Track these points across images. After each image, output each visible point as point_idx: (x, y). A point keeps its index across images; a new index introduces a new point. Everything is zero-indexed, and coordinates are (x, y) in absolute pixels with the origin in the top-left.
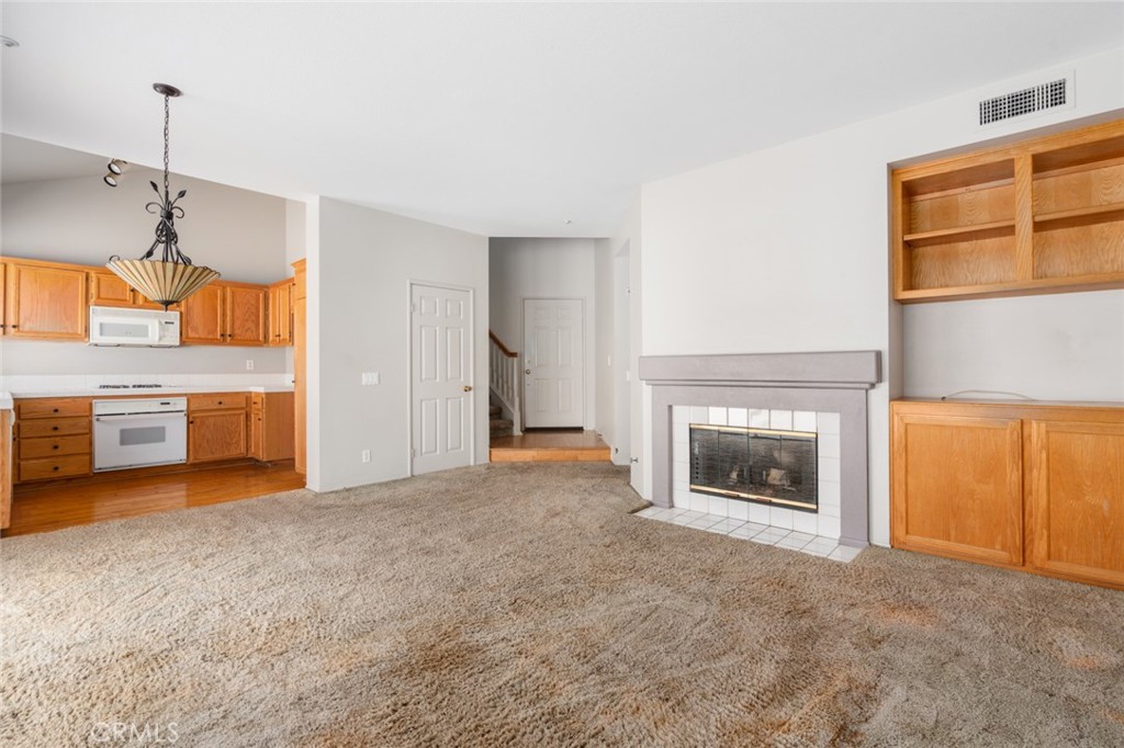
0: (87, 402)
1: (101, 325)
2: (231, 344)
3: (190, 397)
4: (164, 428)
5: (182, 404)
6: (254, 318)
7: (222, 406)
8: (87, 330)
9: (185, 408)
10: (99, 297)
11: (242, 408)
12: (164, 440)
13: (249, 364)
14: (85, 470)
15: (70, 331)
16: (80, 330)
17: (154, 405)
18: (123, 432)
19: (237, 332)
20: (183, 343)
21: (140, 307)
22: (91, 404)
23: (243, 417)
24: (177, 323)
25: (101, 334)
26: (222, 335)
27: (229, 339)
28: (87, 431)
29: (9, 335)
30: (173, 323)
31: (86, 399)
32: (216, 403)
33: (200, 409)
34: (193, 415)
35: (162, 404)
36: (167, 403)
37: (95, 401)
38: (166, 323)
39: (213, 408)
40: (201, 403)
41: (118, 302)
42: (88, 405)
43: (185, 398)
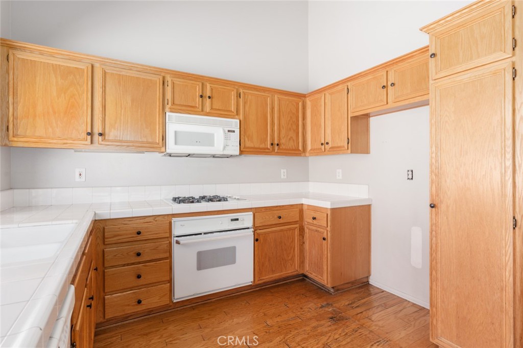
0: (167, 220)
1: (176, 132)
2: (278, 154)
3: (256, 211)
4: (234, 248)
5: (247, 220)
6: (294, 127)
7: (281, 221)
8: (164, 138)
9: (251, 224)
10: (173, 103)
11: (295, 223)
12: (234, 262)
13: (283, 172)
14: (165, 301)
15: (150, 140)
16: (158, 139)
17: (224, 222)
18: (200, 254)
19: (283, 141)
20: (241, 152)
21: (208, 114)
22: (170, 223)
23: (297, 232)
24: (237, 131)
25: (176, 143)
26: (272, 144)
27: (276, 148)
28: (167, 255)
29: (96, 145)
30: (234, 131)
31: (166, 217)
32: (276, 217)
33: (264, 224)
34: (259, 231)
35: (232, 220)
36: (237, 220)
37: (174, 219)
38: (229, 131)
39: (274, 223)
40: (264, 218)
41: (189, 109)
42: (168, 224)
43: (251, 213)
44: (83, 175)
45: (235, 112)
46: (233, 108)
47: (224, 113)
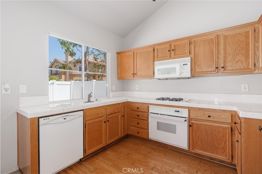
0: (147, 105)
1: (158, 69)
3: (190, 109)
5: (185, 113)
7: (211, 119)
8: (154, 73)
9: (187, 116)
11: (227, 123)
12: (175, 133)
13: (244, 87)
14: (146, 137)
15: (149, 74)
17: (171, 111)
18: (158, 123)
19: (229, 64)
20: (192, 76)
21: (174, 58)
22: (148, 107)
24: (189, 64)
25: (158, 74)
26: (217, 68)
27: (222, 70)
28: (147, 119)
29: (135, 78)
30: (187, 64)
31: (147, 104)
32: (207, 116)
33: (197, 118)
34: (193, 121)
35: (176, 111)
36: (179, 111)
37: (150, 106)
38: (183, 65)
39: (204, 119)
40: (197, 114)
41: (164, 58)
42: (147, 107)
43: (187, 110)
44: (138, 87)
45: (189, 53)
46: (187, 51)
47: (183, 55)
